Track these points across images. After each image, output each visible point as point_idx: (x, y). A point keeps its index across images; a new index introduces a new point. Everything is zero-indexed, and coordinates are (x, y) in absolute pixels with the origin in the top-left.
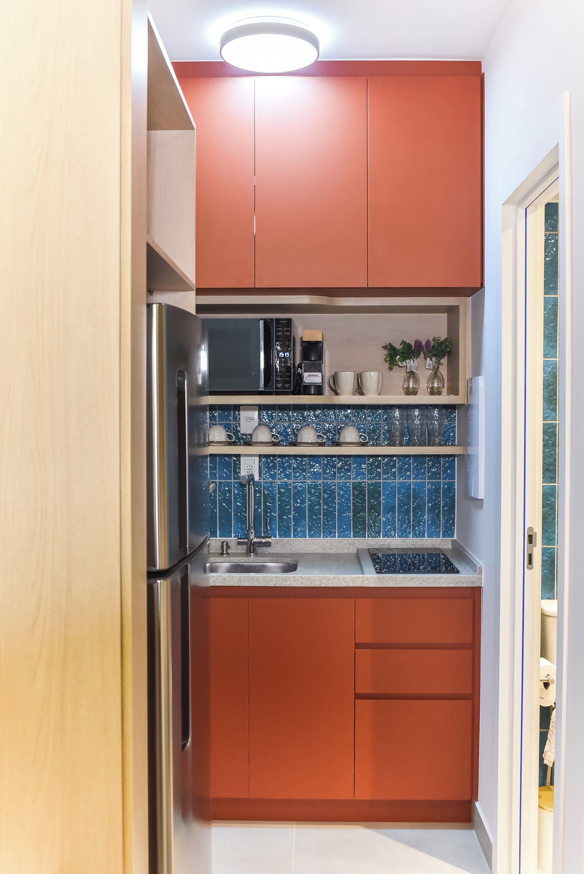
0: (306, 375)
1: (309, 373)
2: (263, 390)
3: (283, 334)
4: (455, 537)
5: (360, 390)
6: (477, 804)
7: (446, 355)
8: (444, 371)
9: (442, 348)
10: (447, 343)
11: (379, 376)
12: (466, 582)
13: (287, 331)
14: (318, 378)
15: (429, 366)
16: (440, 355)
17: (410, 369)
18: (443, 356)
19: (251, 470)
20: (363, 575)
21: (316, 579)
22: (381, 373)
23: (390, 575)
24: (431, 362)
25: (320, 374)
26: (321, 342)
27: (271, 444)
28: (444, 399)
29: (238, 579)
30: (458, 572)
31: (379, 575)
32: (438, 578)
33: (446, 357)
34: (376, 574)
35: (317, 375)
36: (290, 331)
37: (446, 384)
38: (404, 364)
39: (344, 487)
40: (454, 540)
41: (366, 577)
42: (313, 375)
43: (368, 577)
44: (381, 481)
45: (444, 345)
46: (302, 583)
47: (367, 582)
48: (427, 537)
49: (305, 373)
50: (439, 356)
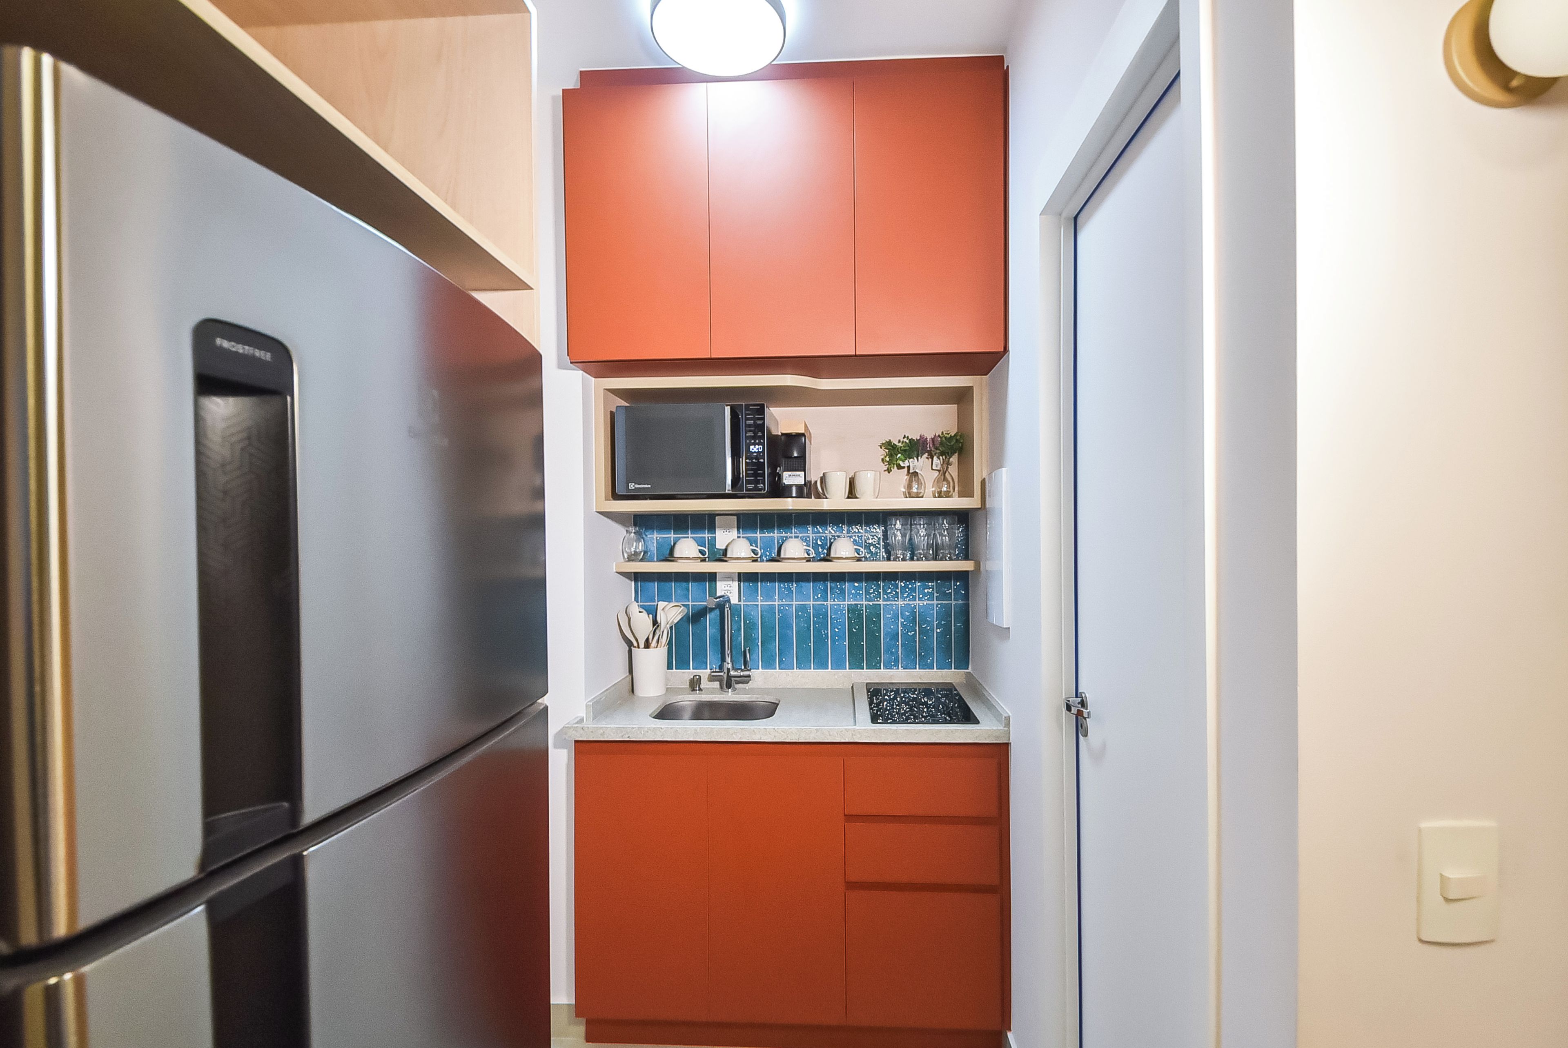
0: (786, 474)
1: (790, 473)
2: (731, 492)
3: (754, 422)
4: (970, 670)
5: (852, 494)
6: (1010, 1035)
7: (956, 453)
8: (953, 471)
9: (952, 444)
10: (958, 437)
11: (875, 475)
12: (989, 737)
13: (759, 419)
14: (801, 478)
15: (937, 466)
16: (950, 453)
17: (913, 470)
18: (953, 454)
19: (730, 591)
20: (854, 727)
21: (793, 732)
22: (879, 473)
23: (889, 726)
24: (939, 461)
25: (803, 473)
26: (803, 435)
27: (750, 560)
28: (955, 502)
29: (693, 732)
30: (978, 722)
31: (874, 726)
32: (952, 732)
33: (956, 454)
34: (871, 724)
35: (799, 475)
36: (763, 419)
37: (956, 489)
38: (906, 464)
39: (836, 610)
40: (970, 672)
41: (858, 730)
42: (794, 475)
43: (861, 729)
44: (881, 602)
45: (954, 441)
46: (775, 736)
47: (859, 736)
48: (937, 669)
49: (784, 473)
50: (948, 453)
